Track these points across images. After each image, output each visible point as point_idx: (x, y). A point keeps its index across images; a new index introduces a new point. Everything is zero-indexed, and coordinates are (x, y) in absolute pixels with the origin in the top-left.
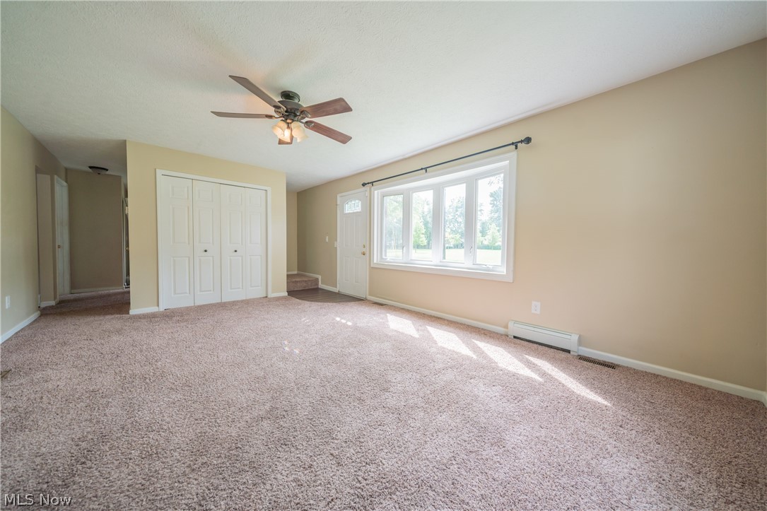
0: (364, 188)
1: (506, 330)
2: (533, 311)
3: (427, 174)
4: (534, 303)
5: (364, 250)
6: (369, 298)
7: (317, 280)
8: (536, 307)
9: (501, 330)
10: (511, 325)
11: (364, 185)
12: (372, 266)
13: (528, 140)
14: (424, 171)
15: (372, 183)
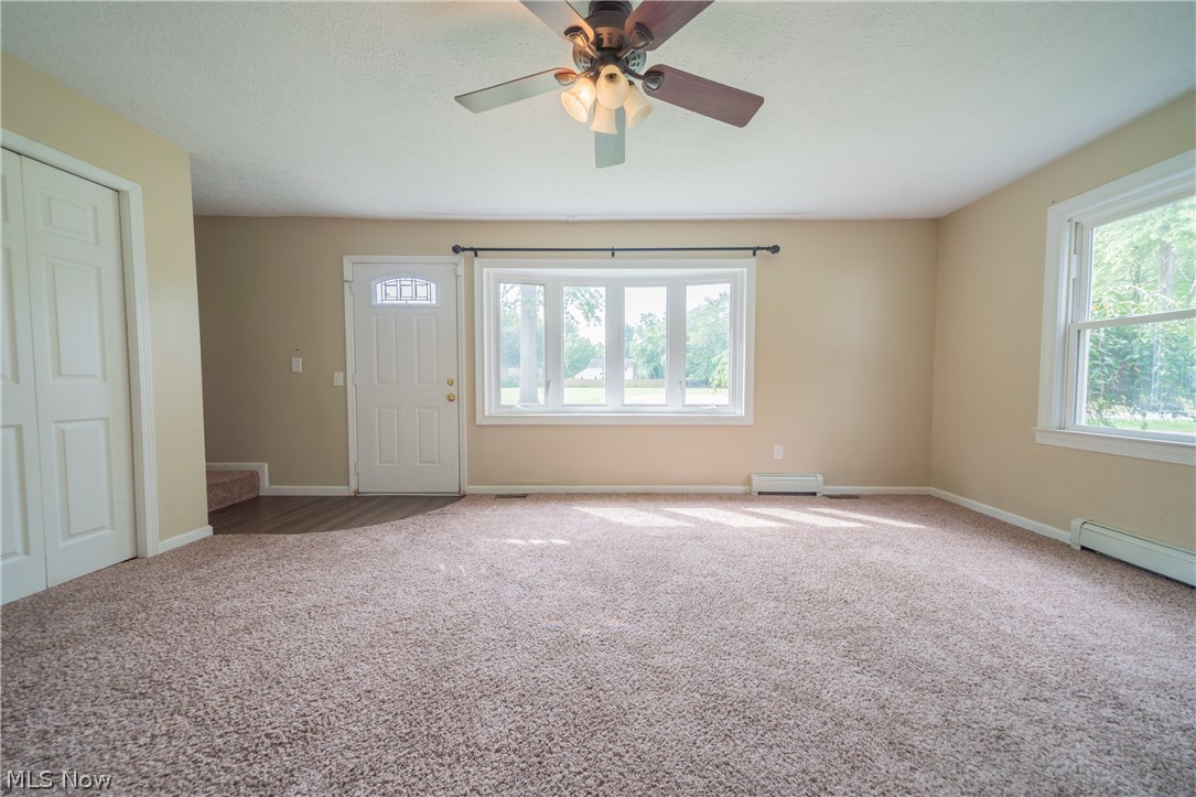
0: (456, 258)
1: (747, 487)
2: (776, 457)
3: (613, 260)
4: (777, 447)
5: (453, 390)
6: (469, 489)
7: (254, 477)
8: (779, 452)
9: (739, 489)
10: (755, 478)
11: (456, 250)
12: (478, 422)
13: (775, 249)
14: (610, 253)
15: (475, 251)
